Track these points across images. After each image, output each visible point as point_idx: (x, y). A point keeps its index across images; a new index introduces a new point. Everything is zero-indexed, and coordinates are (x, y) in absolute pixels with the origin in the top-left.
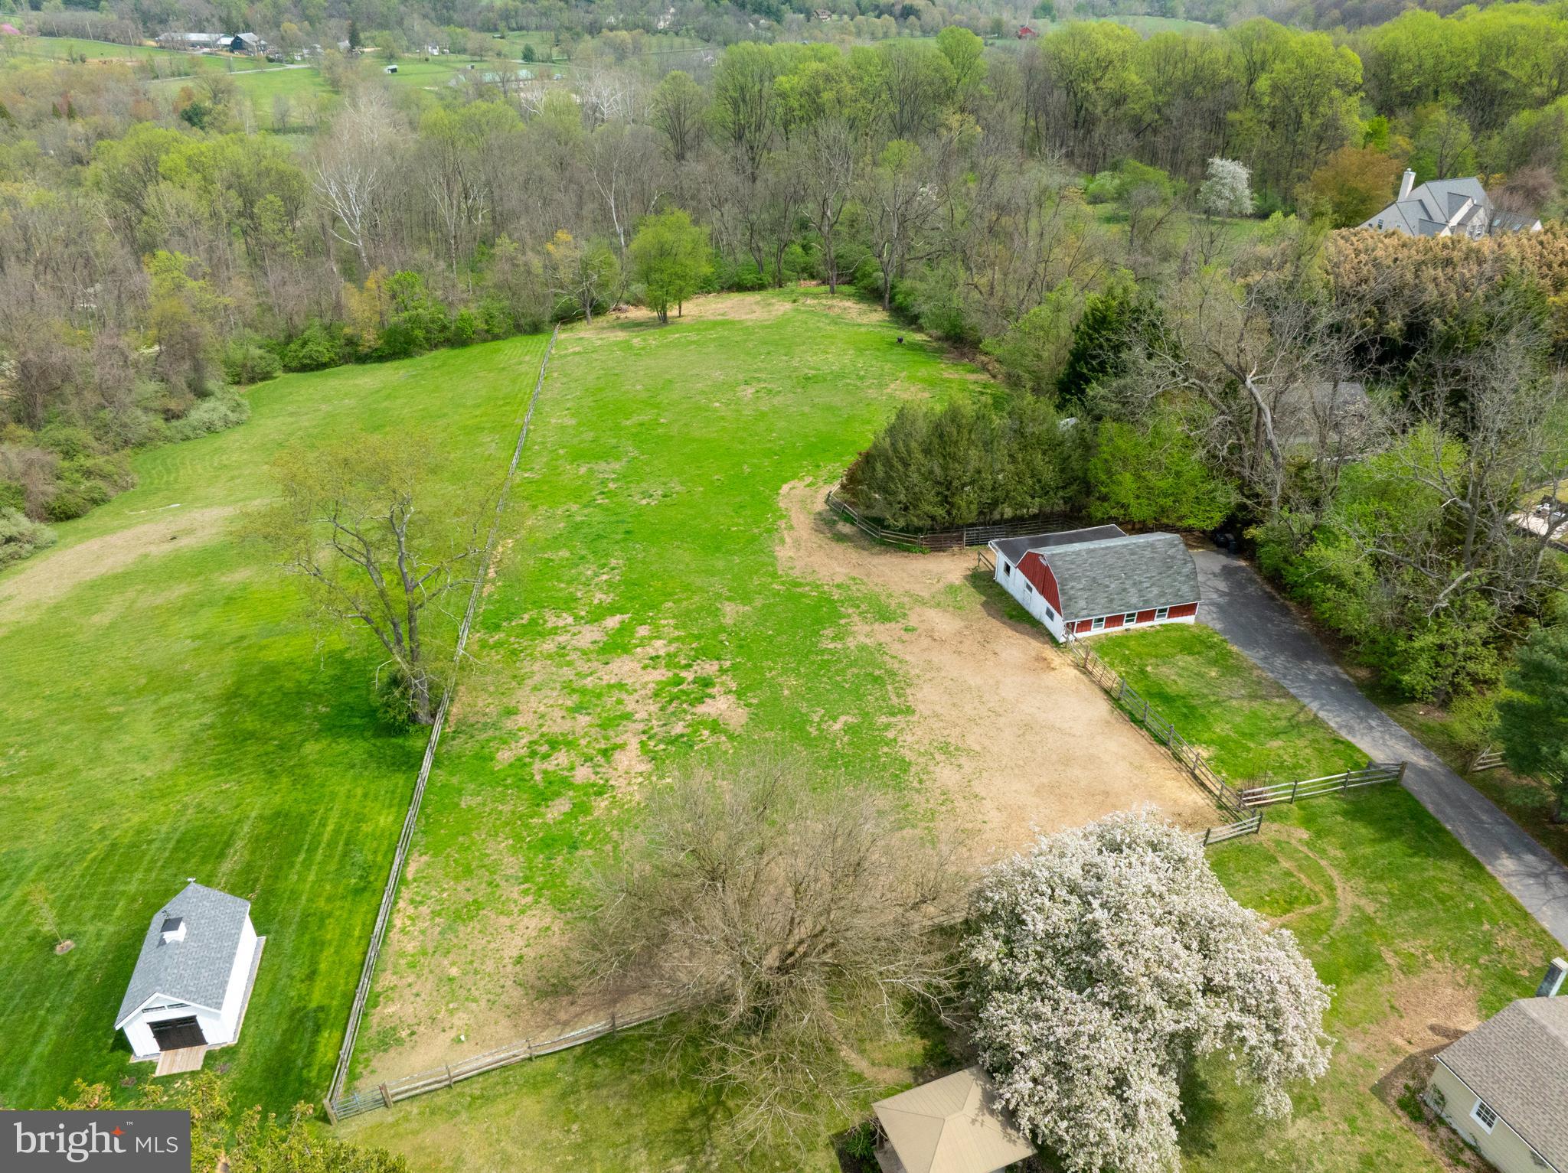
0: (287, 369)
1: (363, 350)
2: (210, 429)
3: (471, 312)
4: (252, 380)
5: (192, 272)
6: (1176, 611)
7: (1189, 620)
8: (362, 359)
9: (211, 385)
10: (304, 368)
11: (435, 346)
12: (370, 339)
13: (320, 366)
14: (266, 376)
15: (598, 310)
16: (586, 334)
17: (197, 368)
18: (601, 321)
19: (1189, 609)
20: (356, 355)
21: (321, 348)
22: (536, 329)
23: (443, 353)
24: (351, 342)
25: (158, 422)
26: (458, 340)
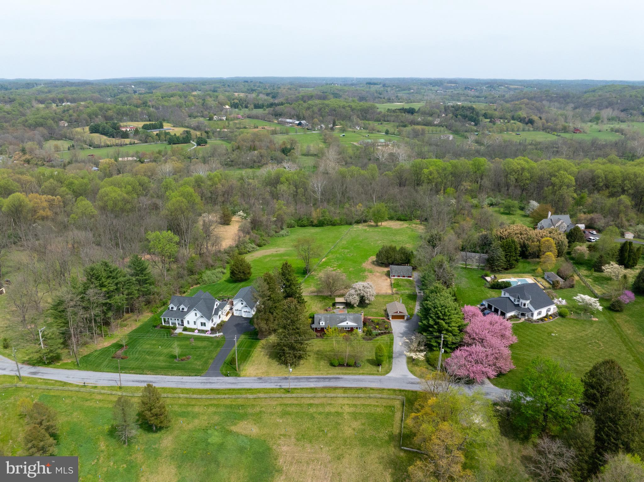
0: (298, 226)
1: (314, 224)
2: (283, 236)
3: (337, 219)
4: (291, 227)
5: (284, 204)
6: (408, 277)
7: (411, 279)
8: (313, 226)
9: (284, 227)
10: (301, 226)
11: (328, 225)
12: (316, 222)
13: (305, 226)
14: (294, 227)
15: (365, 221)
16: (360, 227)
17: (282, 224)
18: (366, 224)
19: (411, 277)
20: (312, 225)
21: (305, 222)
22: (351, 224)
23: (330, 227)
24: (312, 222)
25: (274, 233)
26: (333, 224)
